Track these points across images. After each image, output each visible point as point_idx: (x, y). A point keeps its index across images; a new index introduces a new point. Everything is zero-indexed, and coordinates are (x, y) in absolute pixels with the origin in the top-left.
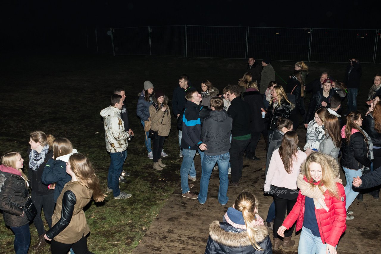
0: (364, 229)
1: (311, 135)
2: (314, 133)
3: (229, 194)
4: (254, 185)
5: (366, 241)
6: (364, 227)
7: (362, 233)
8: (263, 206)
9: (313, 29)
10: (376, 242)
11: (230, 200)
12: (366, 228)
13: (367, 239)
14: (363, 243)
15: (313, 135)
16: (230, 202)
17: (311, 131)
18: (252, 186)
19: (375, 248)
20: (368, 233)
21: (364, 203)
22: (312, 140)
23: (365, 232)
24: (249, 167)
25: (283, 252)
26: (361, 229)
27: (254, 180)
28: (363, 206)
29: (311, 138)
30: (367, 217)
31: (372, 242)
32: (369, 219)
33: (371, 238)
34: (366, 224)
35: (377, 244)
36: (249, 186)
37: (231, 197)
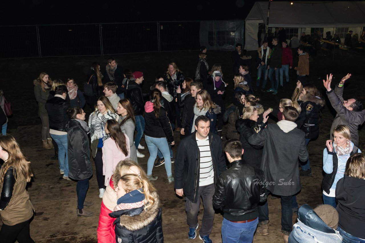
0: (165, 200)
1: (97, 125)
2: (98, 123)
3: (35, 196)
4: (60, 182)
5: (168, 211)
6: (165, 199)
7: (163, 204)
8: (71, 201)
9: (102, 24)
10: (176, 210)
11: (37, 201)
12: (166, 199)
13: (169, 209)
14: (165, 213)
15: (99, 125)
16: (37, 204)
17: (96, 122)
18: (58, 184)
19: (176, 215)
20: (169, 203)
21: (163, 178)
22: (99, 129)
23: (166, 203)
24: (53, 165)
25: (95, 240)
26: (163, 201)
27: (60, 177)
28: (163, 180)
29: (97, 128)
30: (166, 190)
31: (173, 210)
32: (168, 191)
33: (172, 207)
34: (166, 196)
35: (177, 211)
36: (55, 184)
37: (37, 198)
